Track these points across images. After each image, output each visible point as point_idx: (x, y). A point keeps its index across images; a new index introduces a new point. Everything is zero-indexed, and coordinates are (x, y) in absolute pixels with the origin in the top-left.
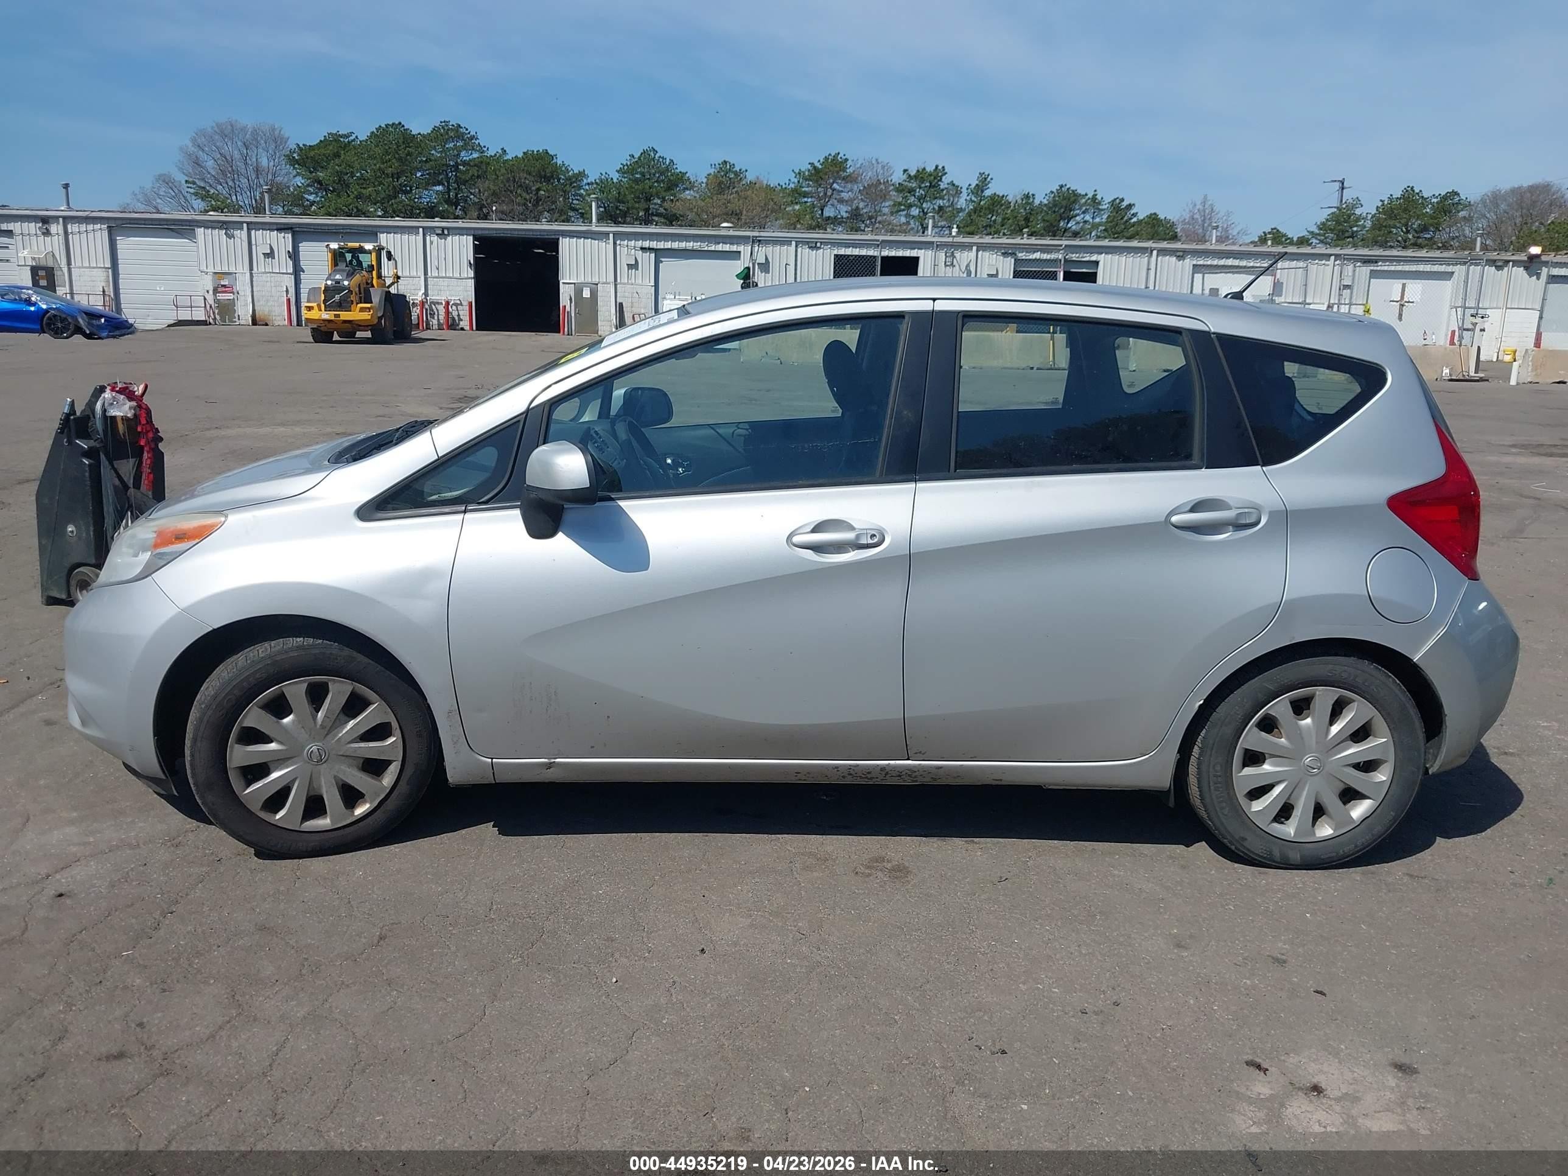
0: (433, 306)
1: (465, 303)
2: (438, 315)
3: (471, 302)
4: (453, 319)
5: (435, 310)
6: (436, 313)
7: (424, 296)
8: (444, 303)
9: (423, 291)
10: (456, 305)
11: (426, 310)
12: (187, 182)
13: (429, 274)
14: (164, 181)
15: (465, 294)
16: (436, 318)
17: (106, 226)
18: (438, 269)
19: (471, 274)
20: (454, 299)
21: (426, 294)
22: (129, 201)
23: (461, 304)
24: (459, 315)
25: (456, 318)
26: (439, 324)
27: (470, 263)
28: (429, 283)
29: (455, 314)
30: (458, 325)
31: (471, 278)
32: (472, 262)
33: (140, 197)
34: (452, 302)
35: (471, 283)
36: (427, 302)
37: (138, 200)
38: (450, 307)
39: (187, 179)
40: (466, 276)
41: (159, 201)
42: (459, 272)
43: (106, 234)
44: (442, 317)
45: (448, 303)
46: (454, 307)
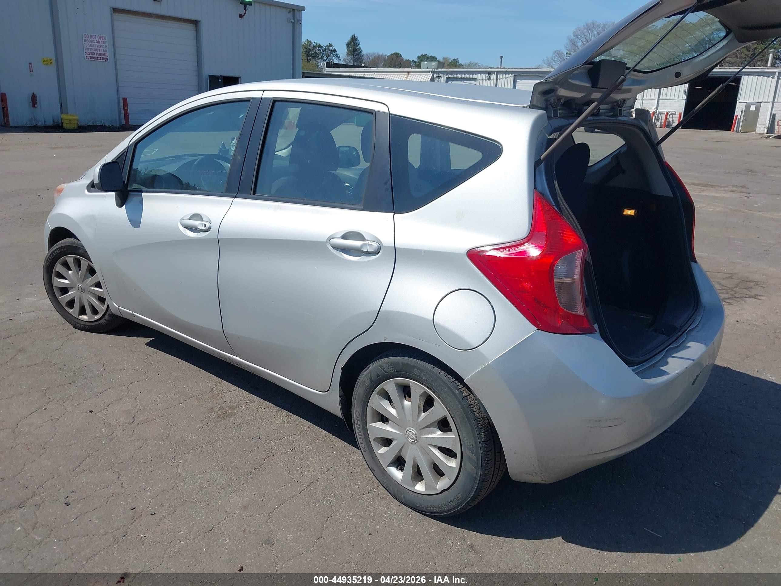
0: (660, 115)
1: (678, 114)
2: (661, 120)
3: (681, 113)
4: (669, 122)
5: (660, 118)
6: (660, 119)
7: (655, 109)
8: (665, 113)
9: (655, 107)
10: (673, 114)
11: (655, 117)
12: (567, 53)
13: (661, 97)
14: (557, 54)
15: (679, 108)
16: (660, 121)
17: (513, 75)
18: (666, 95)
19: (685, 97)
20: (671, 111)
21: (657, 108)
22: (540, 64)
23: (675, 114)
24: (673, 120)
25: (671, 122)
26: (661, 125)
27: (685, 91)
28: (660, 102)
29: (671, 119)
30: (671, 125)
31: (684, 100)
32: (686, 91)
33: (546, 61)
34: (671, 113)
35: (683, 103)
36: (656, 113)
37: (545, 63)
38: (668, 115)
39: (567, 52)
40: (681, 98)
41: (554, 63)
42: (678, 96)
43: (513, 79)
44: (663, 121)
45: (667, 113)
46: (671, 116)
